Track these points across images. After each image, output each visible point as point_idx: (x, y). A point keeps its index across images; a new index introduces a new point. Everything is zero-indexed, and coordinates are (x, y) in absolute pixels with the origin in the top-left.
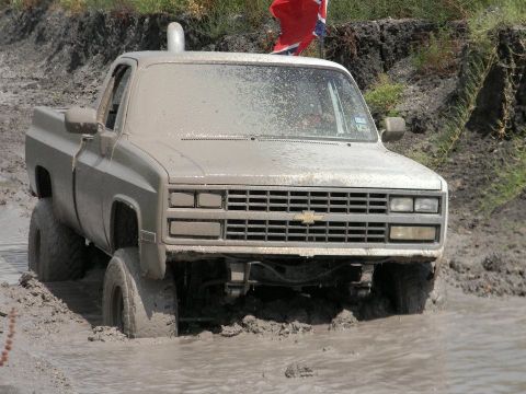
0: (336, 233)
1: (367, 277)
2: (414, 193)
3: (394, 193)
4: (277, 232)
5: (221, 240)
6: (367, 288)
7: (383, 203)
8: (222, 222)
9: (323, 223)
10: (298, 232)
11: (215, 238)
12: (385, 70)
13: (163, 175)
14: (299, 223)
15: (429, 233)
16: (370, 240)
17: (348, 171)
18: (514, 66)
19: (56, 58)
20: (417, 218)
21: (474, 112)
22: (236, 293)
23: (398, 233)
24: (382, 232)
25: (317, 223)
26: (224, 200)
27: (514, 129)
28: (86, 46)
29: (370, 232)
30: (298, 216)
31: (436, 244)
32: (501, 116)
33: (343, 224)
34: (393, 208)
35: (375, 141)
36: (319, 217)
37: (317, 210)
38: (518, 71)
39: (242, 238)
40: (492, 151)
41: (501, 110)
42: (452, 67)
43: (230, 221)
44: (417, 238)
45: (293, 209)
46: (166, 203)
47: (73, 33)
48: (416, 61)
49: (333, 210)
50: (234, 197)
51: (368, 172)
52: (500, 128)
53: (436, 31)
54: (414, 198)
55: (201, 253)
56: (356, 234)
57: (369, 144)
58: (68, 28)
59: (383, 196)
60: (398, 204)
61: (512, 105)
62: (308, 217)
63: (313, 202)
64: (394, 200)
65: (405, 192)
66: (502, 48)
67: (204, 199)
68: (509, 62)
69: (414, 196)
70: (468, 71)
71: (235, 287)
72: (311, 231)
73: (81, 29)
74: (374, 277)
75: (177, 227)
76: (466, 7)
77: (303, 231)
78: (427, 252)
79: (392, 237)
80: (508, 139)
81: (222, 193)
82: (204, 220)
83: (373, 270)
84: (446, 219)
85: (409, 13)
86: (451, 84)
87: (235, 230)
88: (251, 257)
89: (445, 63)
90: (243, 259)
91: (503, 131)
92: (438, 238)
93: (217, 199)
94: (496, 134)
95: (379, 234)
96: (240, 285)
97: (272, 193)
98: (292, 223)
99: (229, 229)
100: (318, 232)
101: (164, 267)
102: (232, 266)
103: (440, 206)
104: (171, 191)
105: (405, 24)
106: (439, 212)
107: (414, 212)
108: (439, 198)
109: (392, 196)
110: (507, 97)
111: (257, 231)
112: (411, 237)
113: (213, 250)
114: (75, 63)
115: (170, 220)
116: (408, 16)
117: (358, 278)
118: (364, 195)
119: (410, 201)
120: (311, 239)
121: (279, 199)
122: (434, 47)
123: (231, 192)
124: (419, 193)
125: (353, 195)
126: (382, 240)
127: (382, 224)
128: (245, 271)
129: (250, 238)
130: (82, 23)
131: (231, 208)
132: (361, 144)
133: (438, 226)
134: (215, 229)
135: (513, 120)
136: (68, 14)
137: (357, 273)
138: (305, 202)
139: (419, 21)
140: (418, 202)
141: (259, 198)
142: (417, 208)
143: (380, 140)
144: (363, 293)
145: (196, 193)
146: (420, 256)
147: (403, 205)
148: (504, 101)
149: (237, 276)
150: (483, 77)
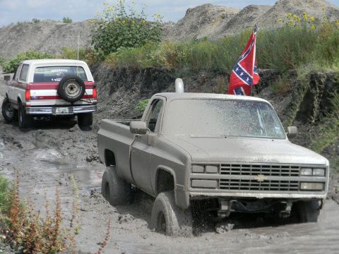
0: (274, 186)
1: (289, 208)
2: (313, 166)
3: (303, 166)
4: (245, 185)
5: (217, 189)
6: (288, 214)
7: (297, 171)
8: (218, 180)
9: (268, 181)
10: (255, 186)
11: (215, 188)
12: (257, 93)
13: (189, 156)
14: (256, 181)
15: (319, 186)
16: (291, 190)
17: (280, 155)
18: (318, 91)
19: (103, 89)
20: (314, 179)
21: (298, 113)
22: (224, 216)
23: (305, 186)
24: (296, 186)
25: (265, 181)
26: (219, 169)
27: (319, 120)
28: (117, 83)
29: (291, 186)
30: (255, 178)
31: (323, 192)
32: (312, 114)
33: (277, 182)
34: (302, 173)
35: (285, 138)
36: (266, 178)
37: (265, 174)
38: (320, 94)
39: (227, 188)
40: (308, 131)
41: (312, 111)
42: (289, 92)
43: (222, 180)
44: (314, 189)
45: (253, 174)
46: (190, 170)
47: (111, 76)
48: (272, 89)
49: (273, 175)
50: (224, 167)
51: (290, 155)
52: (311, 119)
53: (281, 75)
54: (312, 168)
55: (207, 196)
56: (283, 186)
57: (282, 140)
58: (109, 74)
59: (297, 167)
60: (304, 171)
61: (318, 109)
62: (261, 178)
63: (263, 170)
64: (303, 170)
65: (308, 166)
66: (313, 83)
67: (208, 169)
68: (316, 89)
69: (313, 168)
70: (297, 94)
71: (223, 213)
72: (262, 185)
73: (115, 75)
74: (292, 208)
75: (195, 183)
76: (295, 64)
77: (258, 185)
78: (319, 196)
79: (302, 188)
80: (316, 125)
81: (218, 166)
82: (208, 179)
83: (291, 205)
84: (328, 179)
85: (268, 67)
86: (288, 99)
87: (224, 184)
88: (232, 198)
89: (285, 90)
90: (228, 199)
91: (313, 121)
92: (324, 189)
93: (215, 169)
94: (310, 123)
95: (295, 186)
96: (225, 212)
97: (243, 166)
98: (253, 181)
99: (221, 184)
100: (265, 186)
101: (188, 203)
102: (222, 203)
103: (325, 173)
104: (192, 165)
105: (267, 72)
106: (325, 175)
107: (312, 176)
108: (325, 169)
109: (302, 168)
110: (315, 105)
111: (235, 185)
112: (311, 188)
113: (213, 194)
114: (112, 91)
115: (192, 179)
116: (267, 68)
117: (284, 209)
118: (288, 167)
119: (310, 170)
120: (261, 189)
121: (246, 169)
122: (280, 82)
123: (222, 165)
124: (315, 166)
125: (283, 167)
126: (296, 190)
127: (296, 182)
128: (228, 205)
129: (231, 188)
130: (115, 72)
131: (222, 173)
132: (279, 140)
133: (324, 183)
134: (214, 183)
135: (318, 116)
136: (109, 68)
137: (284, 206)
138: (259, 170)
139: (273, 70)
140: (314, 170)
141: (236, 168)
142: (314, 173)
143: (287, 138)
144: (286, 216)
145: (204, 166)
146: (315, 198)
147: (307, 172)
148: (314, 107)
149: (224, 208)
150: (303, 96)
